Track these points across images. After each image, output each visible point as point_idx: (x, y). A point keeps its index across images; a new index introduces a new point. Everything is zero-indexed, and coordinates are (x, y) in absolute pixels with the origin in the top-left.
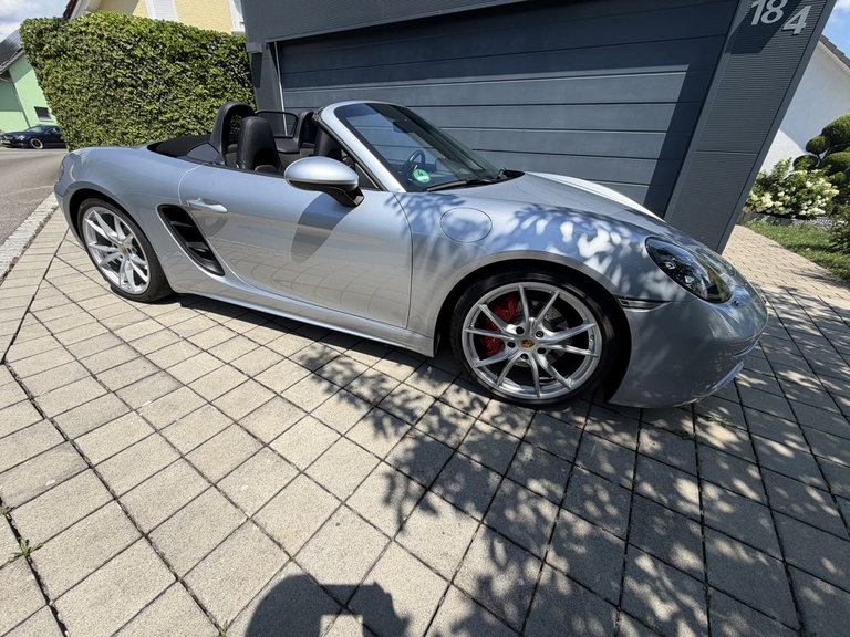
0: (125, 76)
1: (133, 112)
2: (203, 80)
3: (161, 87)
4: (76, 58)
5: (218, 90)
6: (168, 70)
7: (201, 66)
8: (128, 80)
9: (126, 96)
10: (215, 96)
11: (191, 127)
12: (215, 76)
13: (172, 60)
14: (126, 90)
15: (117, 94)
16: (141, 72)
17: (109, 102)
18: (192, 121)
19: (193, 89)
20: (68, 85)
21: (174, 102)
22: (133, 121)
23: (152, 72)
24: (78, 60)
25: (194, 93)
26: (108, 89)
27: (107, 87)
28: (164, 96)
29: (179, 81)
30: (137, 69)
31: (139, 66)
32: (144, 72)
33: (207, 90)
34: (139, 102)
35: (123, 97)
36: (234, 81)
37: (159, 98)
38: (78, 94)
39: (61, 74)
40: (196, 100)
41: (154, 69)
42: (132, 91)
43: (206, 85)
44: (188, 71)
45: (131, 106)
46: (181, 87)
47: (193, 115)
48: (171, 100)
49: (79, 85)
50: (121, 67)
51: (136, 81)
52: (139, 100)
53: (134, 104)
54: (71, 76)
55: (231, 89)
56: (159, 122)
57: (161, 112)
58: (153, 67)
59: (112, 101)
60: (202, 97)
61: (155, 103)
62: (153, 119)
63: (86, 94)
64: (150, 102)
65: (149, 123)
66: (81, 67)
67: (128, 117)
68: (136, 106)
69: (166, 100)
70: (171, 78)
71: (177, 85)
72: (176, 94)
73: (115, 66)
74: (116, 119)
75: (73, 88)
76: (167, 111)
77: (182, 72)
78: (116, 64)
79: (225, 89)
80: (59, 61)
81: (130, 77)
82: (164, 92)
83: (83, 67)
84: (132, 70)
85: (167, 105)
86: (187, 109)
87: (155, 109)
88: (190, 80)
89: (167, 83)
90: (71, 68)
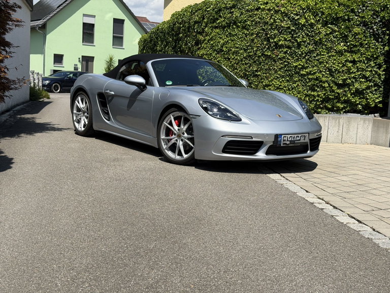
0: (285, 40)
1: (280, 69)
2: (345, 38)
3: (311, 47)
4: (244, 28)
5: (355, 46)
6: (320, 33)
7: (347, 27)
8: (287, 43)
9: (282, 55)
10: (351, 52)
11: (324, 79)
12: (356, 34)
13: (325, 24)
14: (282, 51)
15: (273, 54)
16: (299, 35)
17: (262, 60)
18: (326, 74)
19: (335, 47)
20: (227, 48)
21: (316, 58)
22: (279, 75)
23: (307, 35)
24: (246, 29)
25: (335, 50)
26: (266, 51)
27: (266, 49)
28: (310, 54)
29: (326, 41)
30: (297, 34)
31: (299, 32)
32: (301, 36)
33: (346, 47)
34: (289, 59)
35: (278, 56)
36: (371, 37)
37: (305, 56)
38: (233, 55)
39: (223, 40)
40: (335, 56)
41: (310, 33)
42: (287, 51)
43: (347, 42)
44: (335, 32)
45: (281, 63)
46: (326, 45)
47: (328, 69)
48: (315, 57)
49: (237, 48)
50: (285, 33)
51: (293, 43)
52: (289, 58)
53: (285, 62)
54: (232, 41)
55: (366, 44)
56: (299, 75)
57: (303, 68)
58: (309, 31)
59: (266, 60)
60: (340, 53)
61: (301, 60)
62: (296, 73)
63: (241, 54)
64: (298, 59)
65: (291, 76)
66: (246, 34)
67: (276, 72)
68: (286, 63)
69: (311, 57)
70: (320, 39)
71: (323, 45)
72: (320, 52)
73: (280, 33)
74: (264, 73)
75: (231, 50)
76: (308, 66)
77: (330, 33)
78: (282, 31)
79: (361, 45)
80: (227, 30)
81: (289, 40)
82: (311, 51)
83: (248, 34)
84: (292, 35)
85: (310, 61)
86: (325, 64)
87: (300, 65)
88: (335, 39)
89: (316, 43)
90: (236, 35)
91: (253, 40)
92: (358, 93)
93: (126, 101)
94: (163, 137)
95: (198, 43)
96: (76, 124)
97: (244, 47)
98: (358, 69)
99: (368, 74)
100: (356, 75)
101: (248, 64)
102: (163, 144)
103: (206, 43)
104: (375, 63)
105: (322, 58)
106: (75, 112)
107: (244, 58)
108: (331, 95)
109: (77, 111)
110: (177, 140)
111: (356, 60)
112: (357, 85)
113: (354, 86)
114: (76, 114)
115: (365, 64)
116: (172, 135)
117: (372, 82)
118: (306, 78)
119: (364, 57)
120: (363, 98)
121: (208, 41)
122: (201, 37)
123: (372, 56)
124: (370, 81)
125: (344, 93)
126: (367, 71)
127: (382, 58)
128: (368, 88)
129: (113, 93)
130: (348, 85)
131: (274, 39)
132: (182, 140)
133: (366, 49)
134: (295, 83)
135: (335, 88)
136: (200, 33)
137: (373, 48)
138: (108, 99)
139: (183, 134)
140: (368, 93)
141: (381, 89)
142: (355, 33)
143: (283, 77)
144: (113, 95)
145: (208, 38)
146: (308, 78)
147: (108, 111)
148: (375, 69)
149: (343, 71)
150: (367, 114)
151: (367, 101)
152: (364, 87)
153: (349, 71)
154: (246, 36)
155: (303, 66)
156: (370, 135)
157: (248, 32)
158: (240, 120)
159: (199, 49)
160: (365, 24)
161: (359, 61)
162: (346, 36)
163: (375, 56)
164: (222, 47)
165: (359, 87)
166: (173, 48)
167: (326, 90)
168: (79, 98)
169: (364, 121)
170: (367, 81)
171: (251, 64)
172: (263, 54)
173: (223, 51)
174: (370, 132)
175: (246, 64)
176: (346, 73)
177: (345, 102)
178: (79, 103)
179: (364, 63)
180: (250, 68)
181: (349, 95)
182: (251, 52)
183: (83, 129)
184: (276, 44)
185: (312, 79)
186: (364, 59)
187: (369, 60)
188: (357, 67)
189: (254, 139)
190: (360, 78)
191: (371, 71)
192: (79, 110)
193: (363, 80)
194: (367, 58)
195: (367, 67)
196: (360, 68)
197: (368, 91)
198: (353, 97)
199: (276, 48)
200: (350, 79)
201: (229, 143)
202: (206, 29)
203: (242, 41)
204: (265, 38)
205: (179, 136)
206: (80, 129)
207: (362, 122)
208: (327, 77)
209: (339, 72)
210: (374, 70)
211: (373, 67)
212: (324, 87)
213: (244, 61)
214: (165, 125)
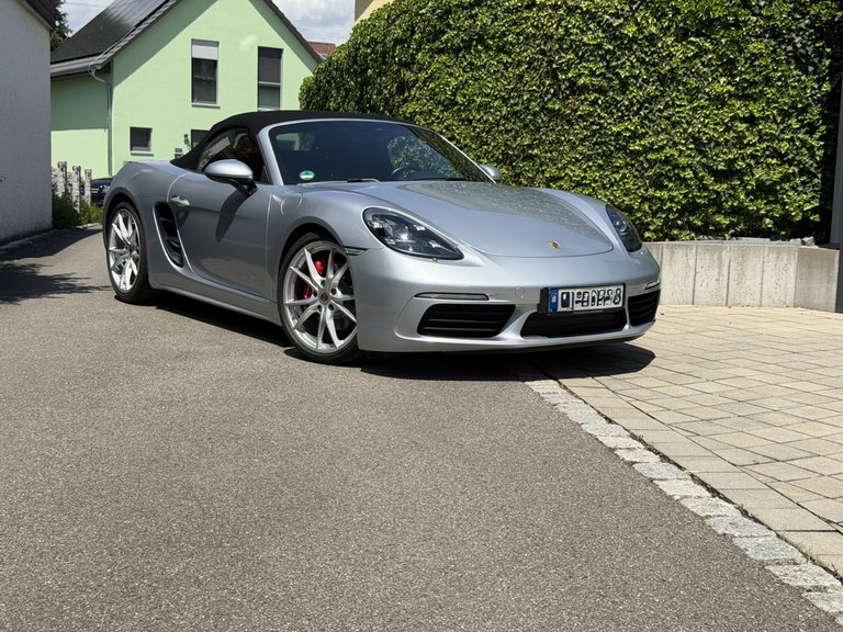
0: (593, 74)
1: (583, 140)
2: (729, 66)
3: (651, 89)
4: (501, 50)
5: (753, 84)
6: (671, 56)
7: (733, 42)
8: (595, 81)
9: (585, 108)
10: (745, 98)
11: (683, 161)
12: (755, 57)
13: (682, 36)
14: (586, 99)
15: (566, 106)
16: (624, 63)
17: (543, 121)
18: (688, 149)
19: (707, 87)
20: (464, 96)
21: (665, 114)
22: (581, 154)
23: (642, 62)
24: (505, 53)
25: (707, 94)
26: (549, 100)
27: (549, 96)
28: (650, 104)
29: (685, 74)
30: (618, 59)
31: (623, 54)
32: (628, 63)
33: (733, 86)
34: (603, 118)
35: (576, 111)
36: (789, 63)
37: (639, 109)
38: (479, 111)
39: (456, 78)
40: (707, 108)
41: (648, 56)
42: (597, 99)
43: (734, 76)
44: (706, 54)
45: (585, 128)
46: (685, 84)
47: (693, 137)
48: (660, 111)
49: (487, 95)
50: (591, 59)
51: (611, 80)
52: (603, 114)
53: (592, 123)
54: (477, 80)
55: (779, 79)
56: (627, 154)
57: (635, 136)
58: (646, 53)
59: (550, 120)
60: (719, 101)
61: (629, 119)
62: (617, 149)
63: (497, 110)
64: (622, 117)
65: (607, 157)
66: (505, 64)
67: (573, 147)
68: (594, 127)
69: (651, 112)
70: (672, 71)
71: (679, 82)
72: (673, 100)
73: (581, 59)
74: (546, 152)
75: (474, 101)
76: (647, 133)
77: (695, 56)
78: (583, 54)
79: (768, 81)
80: (464, 56)
81: (601, 74)
82: (652, 97)
83: (511, 64)
84: (608, 62)
85: (650, 121)
86: (685, 126)
87: (627, 129)
88: (706, 69)
89: (662, 80)
90: (484, 66)
91: (520, 77)
92: (764, 190)
93: (214, 221)
94: (289, 300)
95: (403, 87)
96: (116, 276)
97: (503, 94)
98: (761, 137)
99: (784, 147)
100: (757, 151)
101: (511, 130)
102: (290, 317)
103: (420, 88)
104: (802, 121)
105: (678, 112)
106: (112, 248)
107: (504, 117)
108: (700, 197)
110: (319, 307)
111: (757, 115)
112: (759, 173)
113: (753, 175)
114: (115, 253)
115: (778, 124)
116: (309, 297)
117: (795, 166)
118: (641, 159)
119: (775, 108)
120: (775, 202)
121: (424, 82)
122: (408, 75)
123: (793, 106)
124: (790, 163)
125: (731, 191)
126: (782, 140)
127: (816, 110)
128: (786, 178)
129: (186, 202)
130: (740, 174)
131: (566, 72)
132: (331, 307)
133: (779, 91)
134: (618, 172)
135: (709, 180)
136: (407, 65)
137: (795, 87)
138: (177, 216)
139: (334, 292)
140: (787, 191)
141: (816, 181)
142: (753, 54)
143: (589, 158)
144: (186, 207)
145: (423, 75)
146: (647, 160)
147: (179, 244)
148: (800, 136)
149: (727, 141)
150: (786, 238)
151: (784, 209)
152: (776, 177)
153: (740, 141)
154: (506, 69)
155: (634, 132)
156: (791, 287)
157: (510, 60)
158: (460, 256)
159: (405, 101)
160: (775, 33)
161: (762, 118)
162: (732, 62)
163: (800, 106)
164: (454, 94)
165: (765, 177)
166: (357, 103)
167: (688, 186)
168: (120, 218)
169: (778, 254)
170: (784, 163)
171: (517, 132)
172: (543, 109)
173: (457, 103)
174: (793, 281)
175: (507, 131)
176: (734, 145)
177: (734, 211)
179: (775, 121)
180: (515, 140)
181: (742, 197)
182: (517, 104)
183: (129, 287)
184: (572, 83)
185: (656, 161)
186: (775, 112)
187: (786, 115)
188: (760, 131)
189: (492, 301)
190: (768, 156)
191: (792, 140)
193: (774, 161)
194: (781, 111)
195: (782, 131)
196: (766, 134)
197: (786, 186)
198: (751, 201)
199: (573, 93)
200: (743, 159)
201: (434, 311)
202: (420, 56)
203: (497, 80)
204: (547, 72)
205: (324, 297)
206: (123, 287)
207: (773, 257)
208: (690, 156)
209: (718, 144)
210: (799, 138)
211: (795, 131)
212: (685, 179)
213: (504, 125)
214: (293, 272)
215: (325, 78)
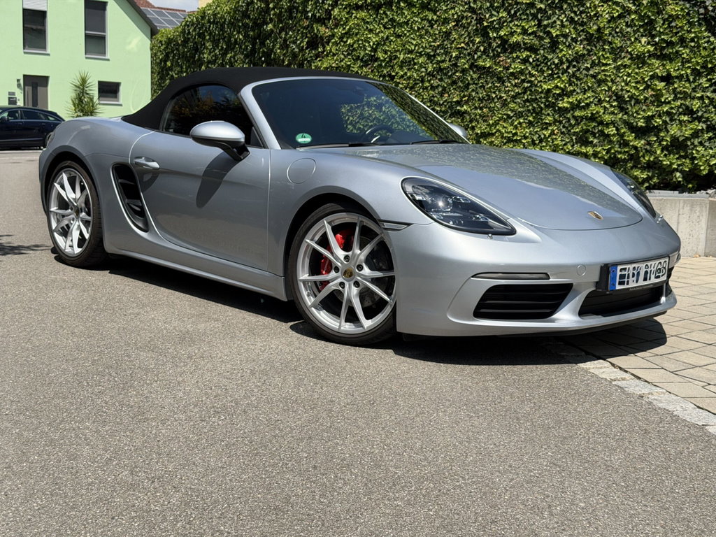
0: (525, 32)
1: (514, 97)
2: (649, 27)
3: (579, 48)
4: (425, 7)
5: (670, 44)
6: (597, 15)
7: (653, 4)
8: (527, 39)
9: (517, 66)
10: (662, 57)
11: (607, 118)
12: (672, 18)
14: (518, 57)
15: (497, 64)
16: (555, 22)
17: (472, 79)
18: (611, 106)
19: (630, 46)
20: (386, 52)
21: (591, 72)
22: (512, 111)
23: (571, 21)
24: (429, 10)
25: (630, 53)
26: (479, 57)
27: (479, 54)
28: (578, 63)
29: (610, 34)
30: (549, 18)
31: (554, 13)
32: (559, 22)
33: (652, 45)
34: (533, 76)
35: (508, 69)
36: (700, 25)
37: (568, 67)
38: (401, 67)
39: (377, 34)
40: (629, 66)
41: (577, 15)
42: (528, 57)
43: (653, 37)
44: (629, 14)
45: (515, 85)
46: (610, 43)
47: (616, 95)
48: (587, 69)
49: (411, 52)
50: (523, 17)
51: (541, 38)
52: (534, 72)
53: (523, 81)
54: (399, 36)
55: (692, 40)
56: (555, 111)
57: (565, 93)
58: (575, 12)
59: (479, 78)
60: (640, 60)
61: (559, 77)
62: (547, 106)
63: (421, 66)
64: (551, 75)
65: (537, 114)
66: (430, 22)
67: (505, 104)
68: (526, 85)
69: (579, 70)
70: (599, 30)
71: (605, 42)
72: (599, 58)
73: (513, 17)
74: (476, 108)
75: (396, 57)
76: (574, 90)
77: (620, 17)
78: (516, 12)
79: (682, 41)
80: (385, 13)
81: (533, 33)
82: (580, 56)
83: (436, 21)
84: (540, 21)
85: (578, 79)
86: (610, 84)
87: (557, 87)
88: (629, 29)
90: (407, 23)
91: (448, 34)
92: (677, 146)
93: (195, 186)
94: (303, 275)
95: (314, 42)
96: (59, 239)
97: (428, 51)
98: (676, 96)
99: (696, 104)
100: (672, 108)
101: (437, 87)
102: (304, 293)
103: (336, 44)
104: (710, 80)
105: (604, 71)
106: (54, 208)
107: (429, 74)
108: (620, 153)
109: (60, 208)
110: (342, 284)
111: (674, 74)
112: (674, 130)
113: (668, 131)
114: (57, 214)
115: (690, 83)
116: (328, 272)
117: (704, 122)
118: (569, 115)
119: (689, 67)
120: (685, 157)
121: (341, 38)
122: (323, 31)
123: (704, 66)
124: (699, 119)
125: (648, 147)
126: (693, 98)
128: (696, 134)
129: (155, 165)
130: (657, 130)
131: (497, 30)
132: (357, 284)
133: (691, 51)
134: (547, 128)
135: (630, 137)
136: (322, 21)
137: (705, 48)
138: (141, 178)
139: (360, 267)
140: (696, 146)
142: (670, 16)
143: (519, 115)
144: (155, 169)
145: (339, 31)
146: (574, 117)
147: (142, 208)
148: (708, 94)
149: (646, 99)
150: (690, 191)
151: (693, 163)
152: (688, 133)
153: (657, 99)
154: (432, 26)
155: (563, 90)
156: (703, 237)
157: (435, 17)
158: (512, 232)
159: (317, 56)
161: (677, 77)
162: (651, 23)
163: (710, 66)
164: (375, 50)
165: (679, 134)
166: (246, 56)
167: (611, 142)
168: (65, 177)
169: (692, 206)
170: (694, 119)
171: (444, 89)
172: (472, 66)
173: (377, 60)
174: (704, 231)
175: (433, 88)
176: (652, 103)
177: (649, 166)
178: (63, 187)
179: (688, 80)
180: (442, 96)
181: (659, 152)
182: (443, 61)
183: (77, 250)
184: (504, 41)
185: (582, 118)
186: (689, 71)
187: (697, 74)
188: (675, 90)
189: (553, 280)
190: (680, 114)
191: (701, 98)
192: (64, 204)
193: (686, 118)
194: (694, 71)
195: (694, 90)
196: (680, 93)
197: (696, 142)
198: (665, 155)
199: (504, 51)
200: (660, 116)
202: (336, 11)
203: (421, 37)
204: (476, 30)
205: (348, 274)
206: (68, 250)
207: (687, 209)
208: (613, 113)
209: (638, 102)
210: (707, 97)
211: (704, 90)
212: (608, 136)
213: (429, 81)
214: (309, 245)
215: (195, 30)
